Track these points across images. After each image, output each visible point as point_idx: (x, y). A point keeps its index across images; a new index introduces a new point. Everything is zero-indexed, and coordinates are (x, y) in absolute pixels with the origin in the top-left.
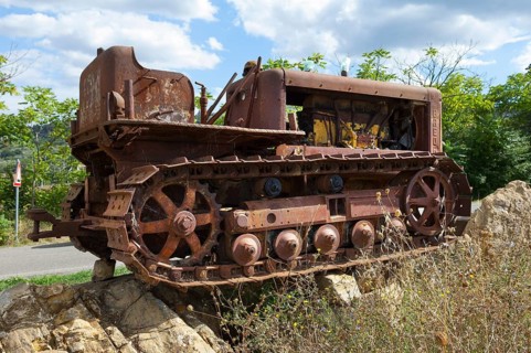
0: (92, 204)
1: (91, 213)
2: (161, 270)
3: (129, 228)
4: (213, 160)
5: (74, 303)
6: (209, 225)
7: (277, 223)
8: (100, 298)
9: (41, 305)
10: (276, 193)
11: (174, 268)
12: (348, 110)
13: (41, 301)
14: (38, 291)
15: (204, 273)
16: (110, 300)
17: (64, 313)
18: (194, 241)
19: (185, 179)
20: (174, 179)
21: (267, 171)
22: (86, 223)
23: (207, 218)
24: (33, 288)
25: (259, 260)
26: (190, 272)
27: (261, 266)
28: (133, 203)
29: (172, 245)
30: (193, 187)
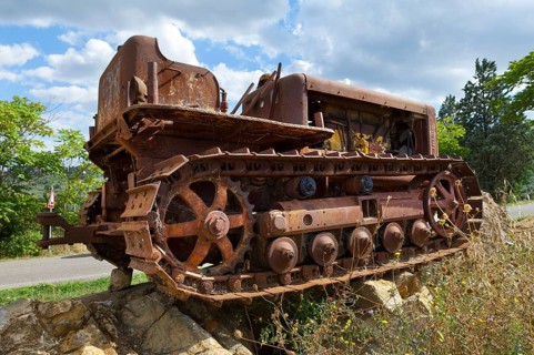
0: (109, 210)
1: (108, 219)
2: (189, 280)
3: (152, 231)
4: (248, 153)
5: (84, 323)
6: (242, 227)
7: (314, 226)
8: (116, 315)
9: (43, 326)
10: (312, 193)
11: (205, 278)
12: (356, 121)
13: (44, 321)
14: (40, 307)
15: (239, 282)
16: (128, 317)
17: (71, 336)
18: (226, 246)
19: (215, 175)
20: (204, 173)
21: (301, 170)
22: (101, 228)
23: (240, 220)
24: (36, 304)
25: (296, 266)
26: (223, 282)
27: (297, 272)
28: (158, 200)
29: (202, 250)
30: (225, 184)
